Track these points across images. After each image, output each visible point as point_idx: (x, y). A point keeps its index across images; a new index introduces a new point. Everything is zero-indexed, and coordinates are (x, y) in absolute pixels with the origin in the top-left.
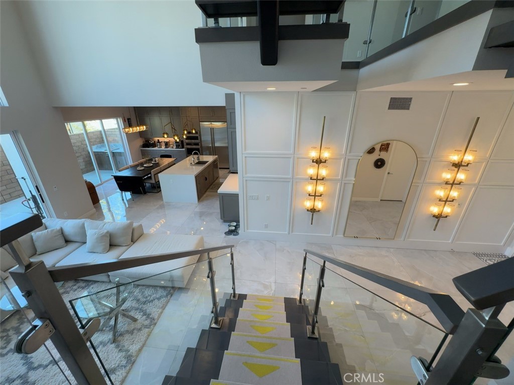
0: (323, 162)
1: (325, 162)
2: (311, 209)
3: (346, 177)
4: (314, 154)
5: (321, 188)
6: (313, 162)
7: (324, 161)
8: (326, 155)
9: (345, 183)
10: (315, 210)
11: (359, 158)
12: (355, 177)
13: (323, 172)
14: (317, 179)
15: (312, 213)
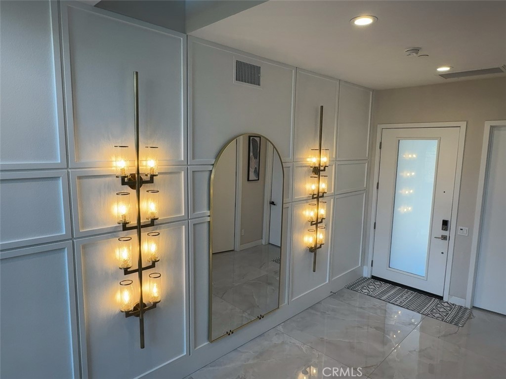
0: (147, 182)
1: (151, 181)
2: (135, 308)
3: (194, 211)
4: (121, 164)
5: (151, 247)
6: (123, 183)
7: (148, 178)
8: (150, 164)
9: (194, 225)
10: (145, 305)
11: (211, 168)
12: (209, 209)
13: (151, 206)
14: (139, 227)
15: (138, 319)
